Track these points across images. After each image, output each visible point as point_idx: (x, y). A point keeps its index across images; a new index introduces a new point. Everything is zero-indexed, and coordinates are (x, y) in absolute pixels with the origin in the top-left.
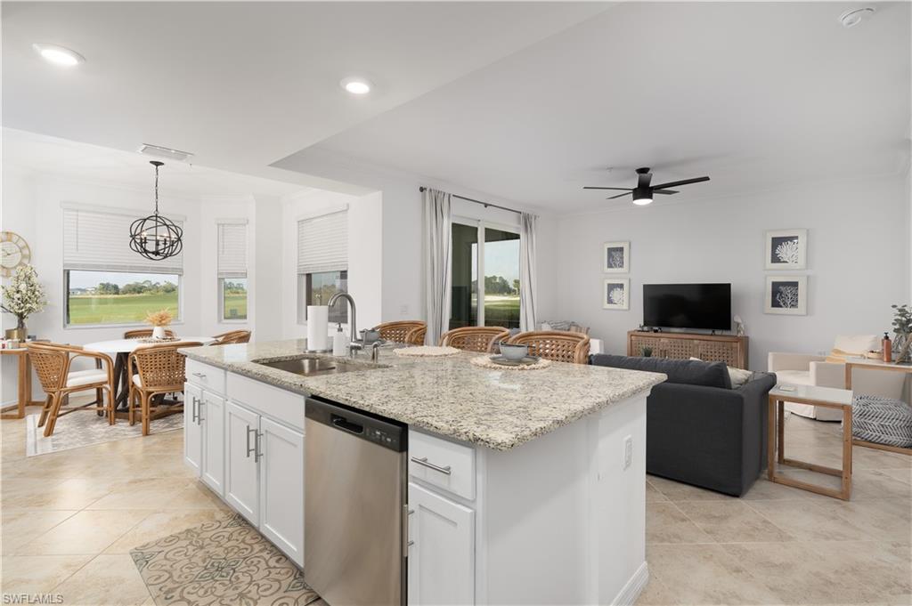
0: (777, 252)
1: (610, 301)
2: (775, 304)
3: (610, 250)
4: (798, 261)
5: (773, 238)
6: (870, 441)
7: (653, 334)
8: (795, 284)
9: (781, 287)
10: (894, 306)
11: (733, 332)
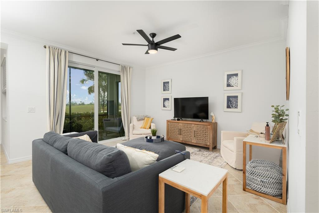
0: (229, 81)
1: (164, 106)
2: (228, 107)
3: (164, 83)
4: (238, 85)
5: (227, 75)
6: (256, 191)
7: (177, 121)
8: (236, 97)
9: (231, 99)
10: (273, 106)
11: (210, 120)
